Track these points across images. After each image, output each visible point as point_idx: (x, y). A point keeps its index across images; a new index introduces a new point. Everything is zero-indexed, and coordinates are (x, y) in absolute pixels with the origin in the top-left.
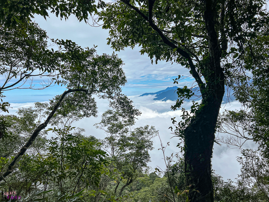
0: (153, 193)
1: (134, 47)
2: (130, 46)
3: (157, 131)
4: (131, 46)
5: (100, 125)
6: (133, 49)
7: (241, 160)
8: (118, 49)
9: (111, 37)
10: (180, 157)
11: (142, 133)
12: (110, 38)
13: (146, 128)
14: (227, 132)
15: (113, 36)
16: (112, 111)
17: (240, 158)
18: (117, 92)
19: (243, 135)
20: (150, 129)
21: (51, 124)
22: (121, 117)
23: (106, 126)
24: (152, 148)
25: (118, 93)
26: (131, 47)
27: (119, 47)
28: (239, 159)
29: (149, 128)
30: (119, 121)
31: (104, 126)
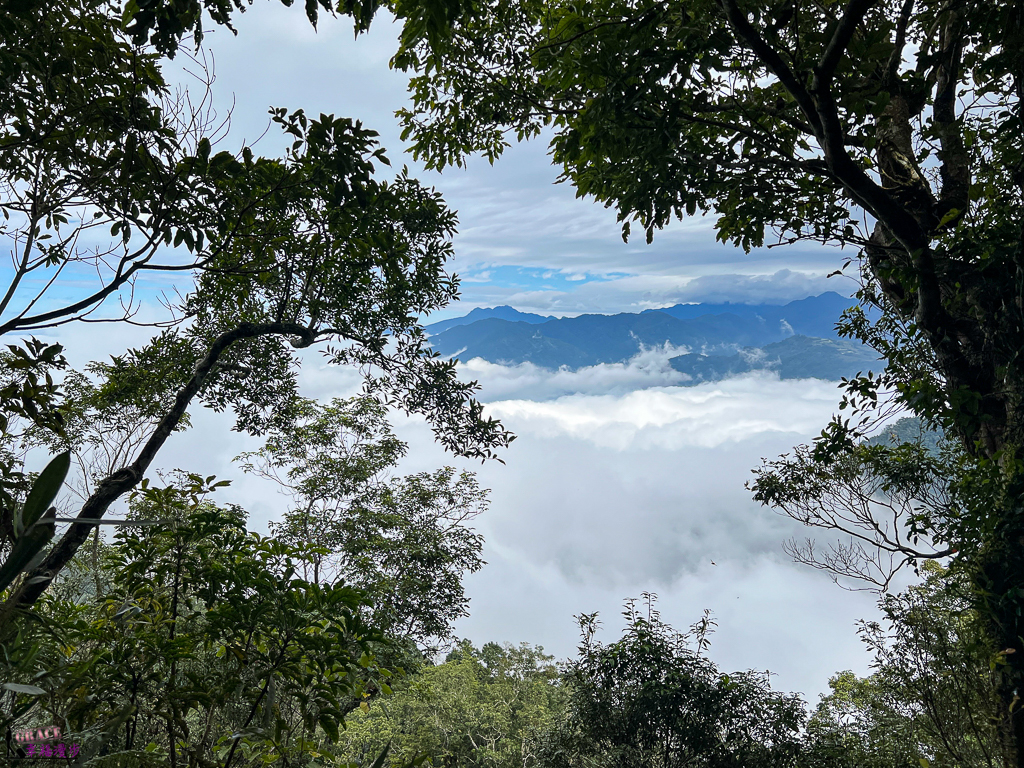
0: (402, 724)
1: (497, 157)
2: (484, 149)
3: (483, 494)
4: (486, 151)
5: (262, 461)
6: (492, 163)
7: (878, 635)
8: (437, 160)
9: (415, 106)
10: (639, 615)
11: (425, 499)
12: (410, 109)
13: (443, 478)
14: (836, 526)
15: (422, 104)
16: (313, 405)
17: (869, 626)
18: (411, 342)
19: (891, 538)
20: (458, 485)
21: (50, 445)
22: (350, 429)
23: (281, 463)
24: (479, 561)
25: (413, 346)
26: (488, 157)
27: (443, 152)
28: (869, 630)
29: (455, 478)
30: (338, 444)
31: (276, 463)
